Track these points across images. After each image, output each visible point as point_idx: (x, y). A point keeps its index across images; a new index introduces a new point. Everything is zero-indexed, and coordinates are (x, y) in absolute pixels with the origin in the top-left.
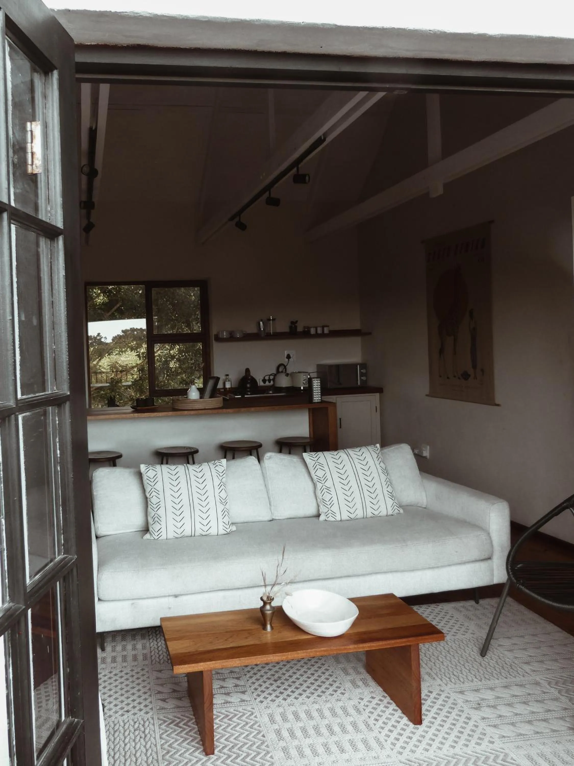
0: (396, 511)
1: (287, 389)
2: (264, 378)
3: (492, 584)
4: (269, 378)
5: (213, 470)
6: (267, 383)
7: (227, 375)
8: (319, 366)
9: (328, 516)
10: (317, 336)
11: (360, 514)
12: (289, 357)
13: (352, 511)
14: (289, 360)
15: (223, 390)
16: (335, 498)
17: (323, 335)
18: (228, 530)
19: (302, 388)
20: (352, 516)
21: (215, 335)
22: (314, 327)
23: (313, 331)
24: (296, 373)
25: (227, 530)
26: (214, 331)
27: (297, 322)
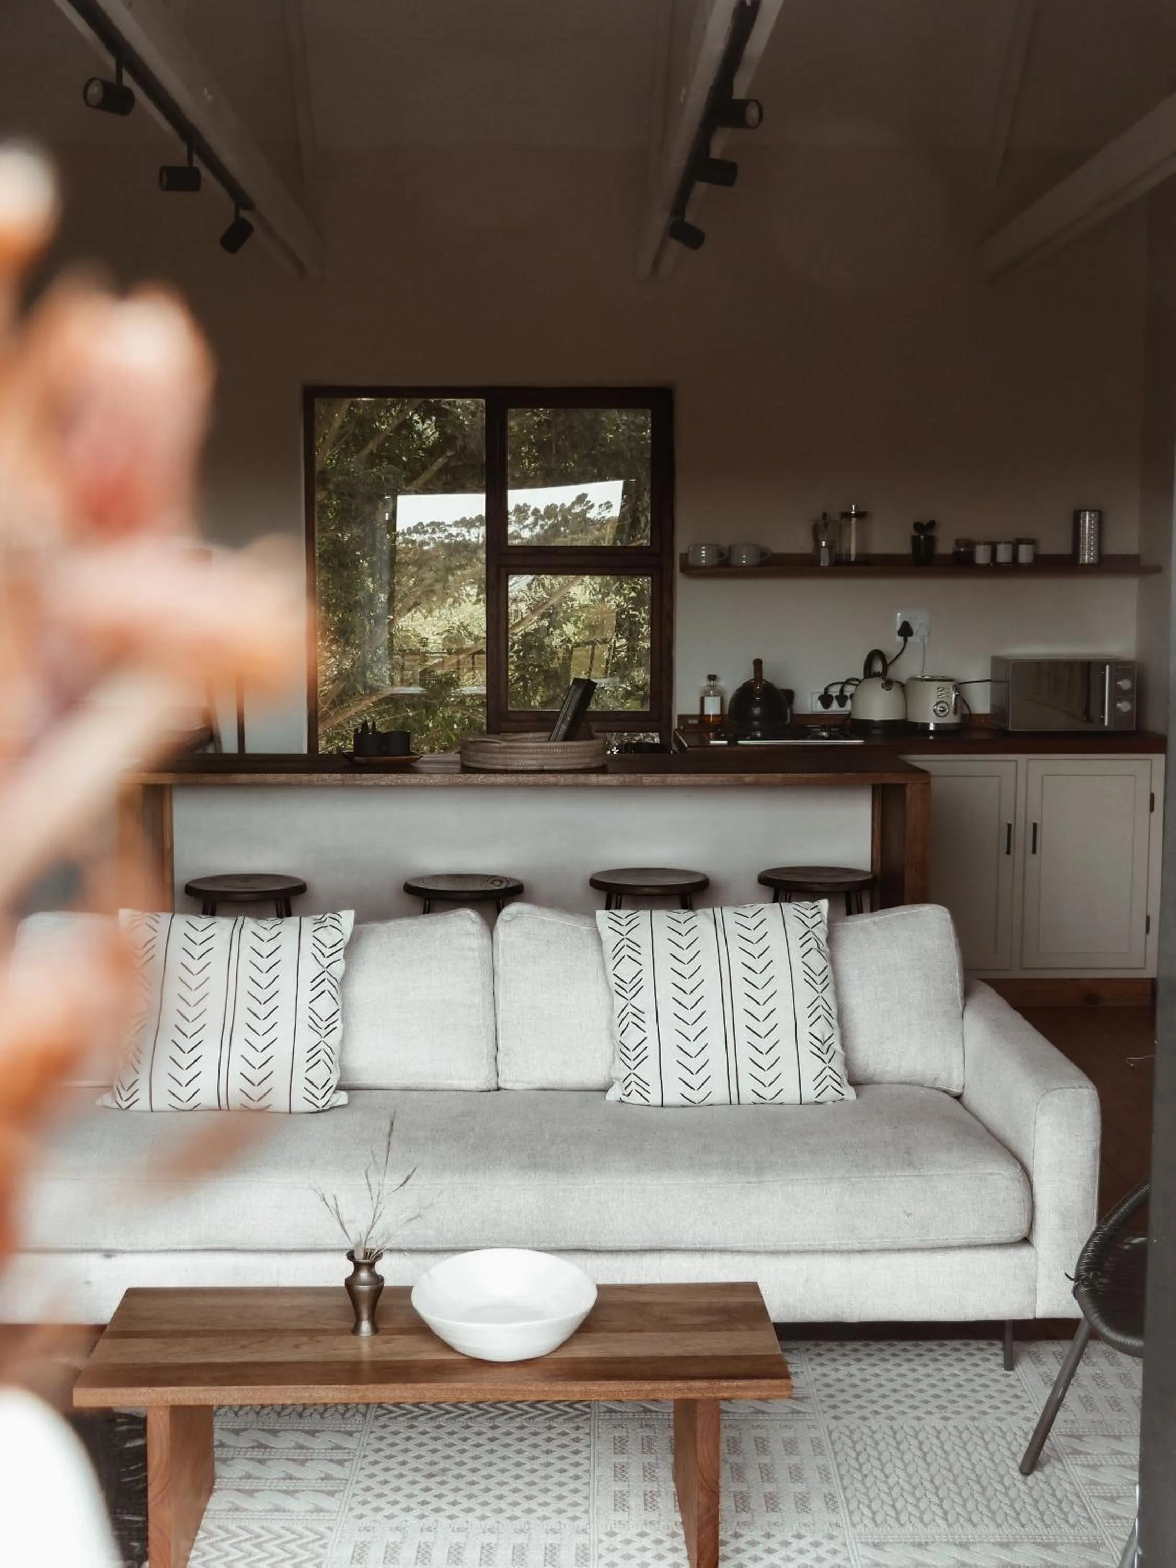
0: (830, 1093)
1: (888, 726)
2: (826, 690)
3: (1030, 1316)
4: (842, 691)
5: (307, 940)
6: (835, 707)
7: (712, 678)
8: (998, 662)
9: (629, 1090)
10: (995, 569)
11: (718, 1091)
12: (906, 630)
13: (695, 1081)
14: (906, 641)
15: (695, 722)
16: (651, 1044)
17: (1014, 568)
18: (321, 1103)
19: (932, 728)
20: (696, 1096)
21: (681, 554)
22: (985, 543)
23: (982, 556)
24: (922, 680)
25: (316, 1101)
26: (681, 545)
27: (932, 524)
